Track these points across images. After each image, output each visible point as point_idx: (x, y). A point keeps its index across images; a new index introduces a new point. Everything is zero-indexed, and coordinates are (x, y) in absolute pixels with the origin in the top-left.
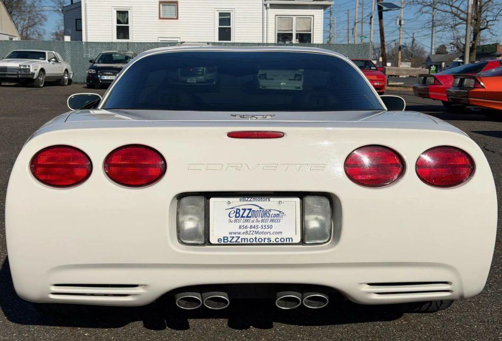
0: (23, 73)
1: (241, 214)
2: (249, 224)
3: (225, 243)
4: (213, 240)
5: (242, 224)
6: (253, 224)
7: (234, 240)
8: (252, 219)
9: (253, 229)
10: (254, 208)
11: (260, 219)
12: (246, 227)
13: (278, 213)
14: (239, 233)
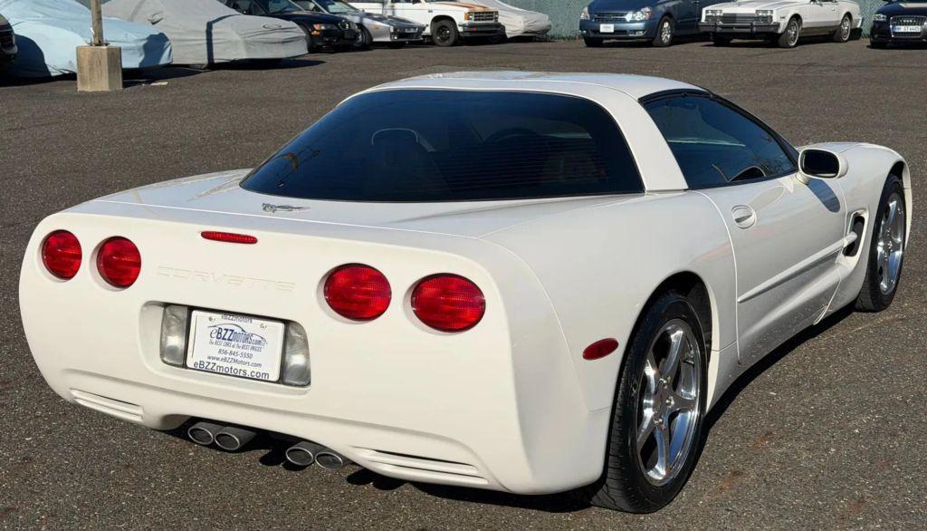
0: (762, 23)
1: (223, 334)
2: (229, 349)
3: (200, 368)
4: (190, 363)
5: (222, 348)
6: (234, 350)
7: (210, 367)
8: (233, 343)
9: (232, 356)
10: (237, 330)
11: (241, 344)
12: (226, 352)
13: (260, 339)
14: (218, 359)
